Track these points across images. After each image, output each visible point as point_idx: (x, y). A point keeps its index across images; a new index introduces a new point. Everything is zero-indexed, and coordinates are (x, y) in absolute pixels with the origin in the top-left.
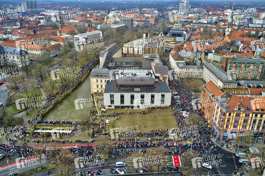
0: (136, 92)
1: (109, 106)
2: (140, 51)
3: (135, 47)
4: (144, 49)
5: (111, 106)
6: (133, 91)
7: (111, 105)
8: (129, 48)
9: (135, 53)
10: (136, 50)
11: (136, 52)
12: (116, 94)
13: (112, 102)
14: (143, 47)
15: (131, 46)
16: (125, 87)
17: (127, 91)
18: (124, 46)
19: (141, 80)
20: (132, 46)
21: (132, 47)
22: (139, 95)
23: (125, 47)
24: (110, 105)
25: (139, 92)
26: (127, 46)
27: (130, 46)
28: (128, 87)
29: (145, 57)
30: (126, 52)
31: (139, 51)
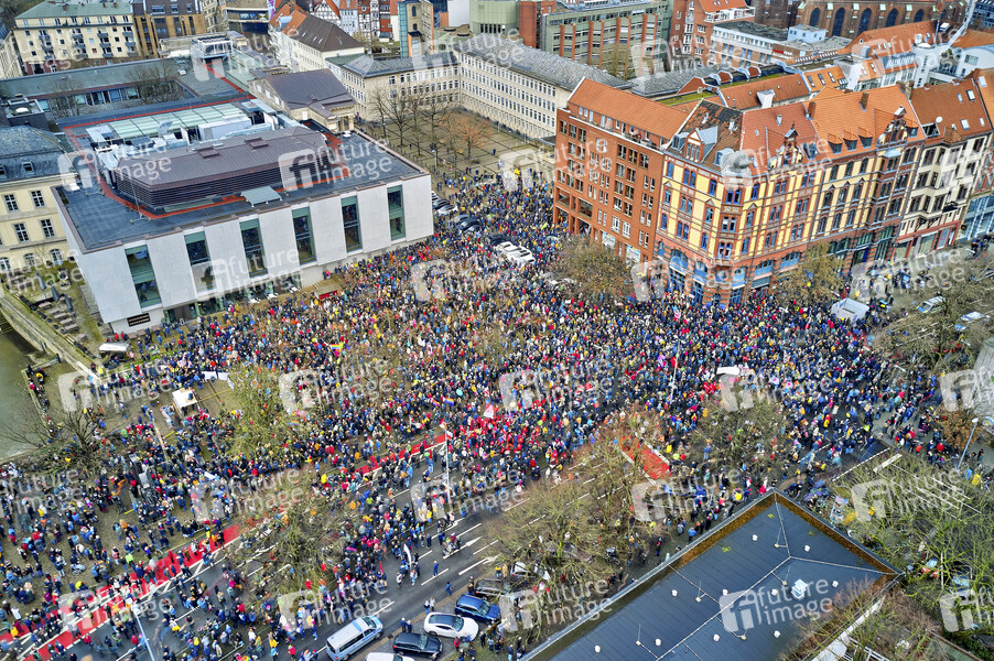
0: (263, 207)
1: (133, 321)
2: (117, 39)
3: (83, 26)
4: (133, 28)
5: (145, 318)
6: (245, 207)
7: (146, 309)
8: (49, 32)
9: (91, 55)
10: (91, 38)
11: (94, 50)
12: (160, 241)
13: (147, 290)
14: (125, 18)
15: (58, 21)
16: (190, 197)
17: (217, 214)
18: (19, 23)
19: (254, 144)
20: (63, 21)
21: (66, 26)
22: (286, 215)
23: (28, 31)
24: (138, 311)
25: (273, 205)
26: (35, 23)
27: (51, 22)
28: (204, 194)
29: (174, 54)
30: (40, 59)
31: (112, 41)
